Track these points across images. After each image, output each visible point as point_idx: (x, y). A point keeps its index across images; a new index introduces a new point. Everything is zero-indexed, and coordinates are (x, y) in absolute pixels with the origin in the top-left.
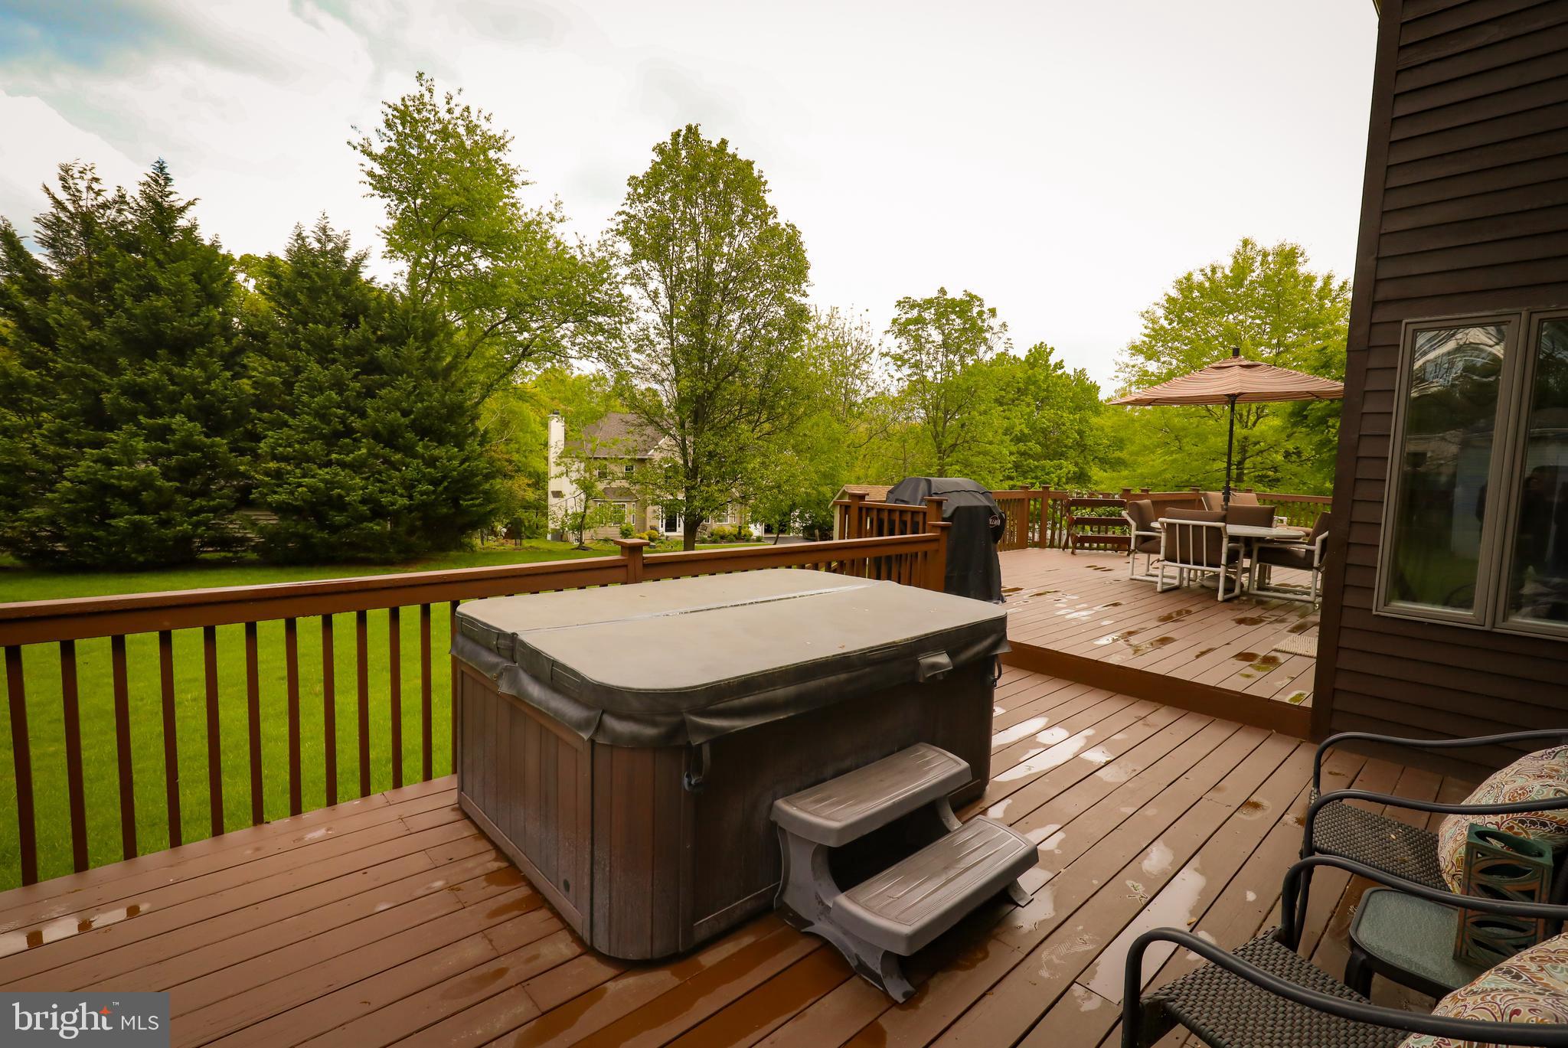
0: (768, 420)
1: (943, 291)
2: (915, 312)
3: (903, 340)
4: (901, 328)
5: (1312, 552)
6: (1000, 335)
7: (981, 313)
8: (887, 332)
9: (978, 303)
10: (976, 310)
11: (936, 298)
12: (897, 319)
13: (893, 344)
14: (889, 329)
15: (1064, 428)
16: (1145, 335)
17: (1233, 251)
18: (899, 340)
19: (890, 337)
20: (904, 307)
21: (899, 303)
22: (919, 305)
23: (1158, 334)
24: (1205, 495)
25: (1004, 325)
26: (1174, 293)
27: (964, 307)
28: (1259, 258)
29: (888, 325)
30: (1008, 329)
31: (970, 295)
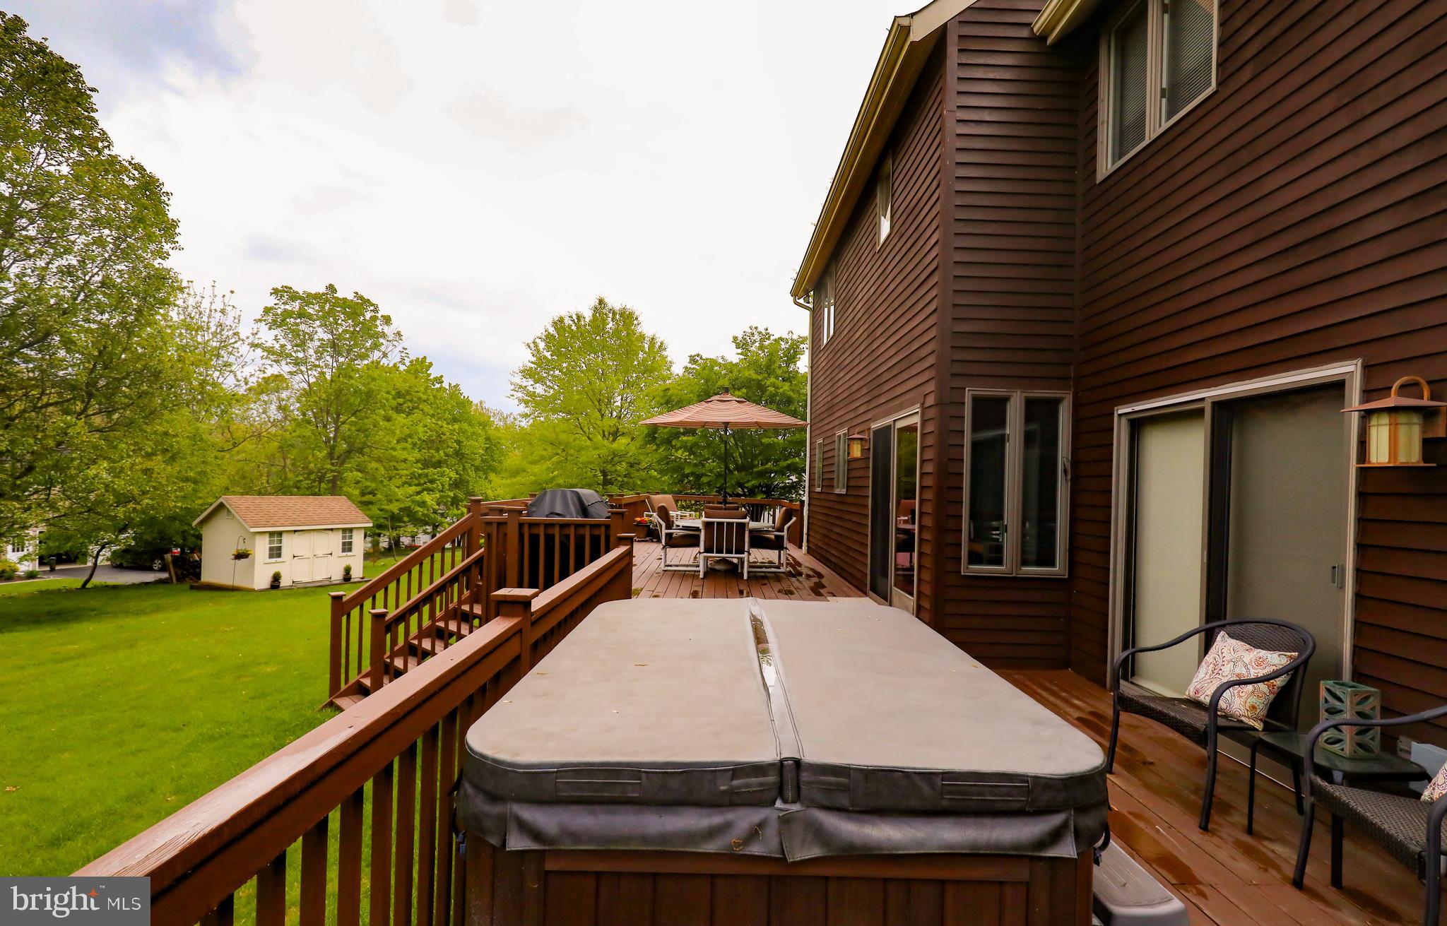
0: (100, 412)
1: (331, 288)
2: (296, 305)
3: (277, 332)
4: (275, 319)
5: (783, 537)
6: (395, 343)
7: (374, 318)
8: (257, 321)
9: (372, 308)
10: (368, 315)
11: (324, 294)
12: (271, 308)
13: (268, 336)
14: (260, 317)
15: (444, 437)
16: (532, 363)
17: (592, 305)
18: (274, 332)
19: (263, 327)
20: (282, 296)
21: (276, 292)
22: (301, 298)
23: (541, 361)
24: (648, 497)
25: (399, 334)
26: (552, 330)
27: (357, 307)
28: (611, 315)
29: (258, 313)
30: (403, 338)
31: (361, 298)
